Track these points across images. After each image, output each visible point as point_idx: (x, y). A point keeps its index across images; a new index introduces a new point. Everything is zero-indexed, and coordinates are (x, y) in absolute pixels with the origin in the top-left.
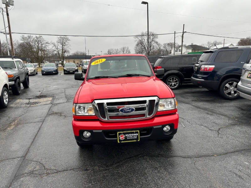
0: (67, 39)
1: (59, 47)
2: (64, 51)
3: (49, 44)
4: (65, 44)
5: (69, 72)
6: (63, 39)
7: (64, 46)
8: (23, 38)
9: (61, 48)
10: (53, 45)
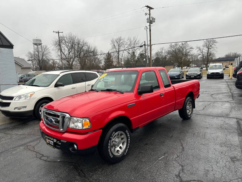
0: (215, 42)
1: (204, 51)
2: (209, 54)
3: (193, 49)
4: (211, 47)
5: (190, 77)
6: (209, 42)
7: (209, 49)
8: (171, 46)
9: (206, 52)
10: (198, 49)
